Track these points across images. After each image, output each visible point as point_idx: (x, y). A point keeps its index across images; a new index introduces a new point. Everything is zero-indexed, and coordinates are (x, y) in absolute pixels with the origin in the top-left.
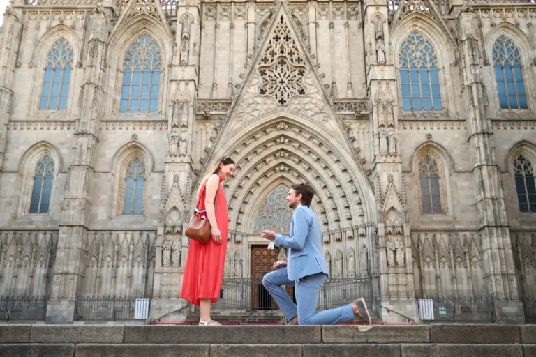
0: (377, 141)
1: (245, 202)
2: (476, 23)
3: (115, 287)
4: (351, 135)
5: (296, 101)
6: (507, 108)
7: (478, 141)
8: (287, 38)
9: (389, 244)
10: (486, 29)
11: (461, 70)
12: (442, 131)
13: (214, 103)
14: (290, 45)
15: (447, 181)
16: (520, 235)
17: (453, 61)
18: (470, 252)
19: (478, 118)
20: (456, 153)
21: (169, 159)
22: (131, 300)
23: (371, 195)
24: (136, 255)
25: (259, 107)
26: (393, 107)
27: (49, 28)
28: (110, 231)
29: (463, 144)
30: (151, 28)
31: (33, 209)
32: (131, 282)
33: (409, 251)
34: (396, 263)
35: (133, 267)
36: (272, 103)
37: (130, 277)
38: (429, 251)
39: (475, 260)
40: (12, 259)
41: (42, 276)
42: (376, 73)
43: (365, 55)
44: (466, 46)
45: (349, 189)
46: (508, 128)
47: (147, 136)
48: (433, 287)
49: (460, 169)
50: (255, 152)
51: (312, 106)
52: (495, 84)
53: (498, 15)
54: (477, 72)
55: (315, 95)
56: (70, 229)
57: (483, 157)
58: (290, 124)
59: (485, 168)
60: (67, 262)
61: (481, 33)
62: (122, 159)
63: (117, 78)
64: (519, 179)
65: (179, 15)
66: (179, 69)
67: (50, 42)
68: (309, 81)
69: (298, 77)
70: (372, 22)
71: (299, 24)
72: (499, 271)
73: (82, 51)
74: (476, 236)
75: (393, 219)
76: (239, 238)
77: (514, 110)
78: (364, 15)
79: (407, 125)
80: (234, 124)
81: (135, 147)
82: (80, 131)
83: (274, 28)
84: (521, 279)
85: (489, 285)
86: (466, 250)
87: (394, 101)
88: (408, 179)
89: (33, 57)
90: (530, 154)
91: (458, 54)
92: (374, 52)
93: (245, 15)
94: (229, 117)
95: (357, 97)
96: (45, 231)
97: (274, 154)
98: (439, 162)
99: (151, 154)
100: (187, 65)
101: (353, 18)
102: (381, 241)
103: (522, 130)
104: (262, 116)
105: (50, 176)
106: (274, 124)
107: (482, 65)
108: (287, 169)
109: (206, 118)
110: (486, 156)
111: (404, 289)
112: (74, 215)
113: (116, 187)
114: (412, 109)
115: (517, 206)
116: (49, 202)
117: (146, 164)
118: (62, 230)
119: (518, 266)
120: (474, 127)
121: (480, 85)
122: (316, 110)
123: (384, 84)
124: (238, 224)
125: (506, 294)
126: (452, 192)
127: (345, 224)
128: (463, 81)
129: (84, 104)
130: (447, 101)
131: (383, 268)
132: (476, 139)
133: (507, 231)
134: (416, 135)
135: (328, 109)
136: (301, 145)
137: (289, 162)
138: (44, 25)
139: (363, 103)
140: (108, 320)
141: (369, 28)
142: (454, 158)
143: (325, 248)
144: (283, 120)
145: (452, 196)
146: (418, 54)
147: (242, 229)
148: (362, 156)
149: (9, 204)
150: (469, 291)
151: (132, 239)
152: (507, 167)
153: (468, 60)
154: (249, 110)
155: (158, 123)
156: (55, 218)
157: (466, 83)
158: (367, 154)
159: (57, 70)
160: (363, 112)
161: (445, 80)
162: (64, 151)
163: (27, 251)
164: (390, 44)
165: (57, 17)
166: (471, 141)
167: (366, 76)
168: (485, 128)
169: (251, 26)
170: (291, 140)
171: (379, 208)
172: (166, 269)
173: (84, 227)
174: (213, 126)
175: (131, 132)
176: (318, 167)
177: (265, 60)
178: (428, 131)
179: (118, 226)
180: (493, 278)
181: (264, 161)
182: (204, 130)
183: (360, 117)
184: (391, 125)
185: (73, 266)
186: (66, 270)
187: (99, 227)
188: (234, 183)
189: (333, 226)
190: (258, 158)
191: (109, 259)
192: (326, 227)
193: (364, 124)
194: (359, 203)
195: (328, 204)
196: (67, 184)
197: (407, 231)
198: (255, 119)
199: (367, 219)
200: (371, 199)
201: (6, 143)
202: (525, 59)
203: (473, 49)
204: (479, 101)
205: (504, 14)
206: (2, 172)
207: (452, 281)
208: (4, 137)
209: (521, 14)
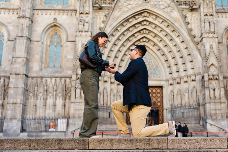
0: (203, 24)
1: (122, 60)
3: (45, 111)
4: (187, 21)
9: (211, 86)
21: (79, 34)
22: (55, 120)
23: (199, 56)
24: (58, 92)
26: (212, 4)
28: (42, 78)
32: (55, 109)
33: (222, 90)
34: (215, 97)
35: (56, 99)
37: (55, 105)
45: (185, 53)
47: (63, 19)
50: (128, 30)
51: (164, 3)
56: (17, 76)
58: (150, 13)
60: (16, 96)
62: (47, 33)
75: (213, 71)
79: (220, 15)
80: (116, 13)
81: (55, 26)
82: (21, 15)
88: (221, 47)
94: (114, 9)
96: (1, 78)
97: (140, 31)
99: (65, 30)
102: (206, 84)
104: (133, 8)
105: (1, 43)
106: (140, 13)
108: (147, 40)
109: (101, 8)
111: (220, 112)
112: (19, 67)
113: (44, 51)
114: (222, 6)
116: (1, 60)
117: (62, 37)
118: (11, 76)
122: (166, 5)
127: (182, 74)
131: (207, 100)
134: (225, 21)
135: (173, 4)
136: (156, 26)
137: (148, 36)
139: (194, 2)
140: (41, 132)
143: (171, 88)
144: (146, 11)
148: (193, 33)
151: (56, 82)
154: (125, 4)
155: (70, 12)
156: (8, 69)
158: (196, 32)
160: (194, 7)
162: (11, 28)
170: (151, 23)
172: (78, 100)
173: (26, 75)
174: (104, 14)
175: (52, 16)
176: (166, 39)
179: (46, 74)
181: (133, 35)
182: (98, 17)
183: (192, 10)
184: (212, 15)
185: (19, 99)
186: (15, 101)
187: (34, 75)
188: (116, 49)
189: (175, 75)
190: (130, 34)
191: (41, 95)
192: (170, 75)
193: (195, 14)
194: (192, 61)
195: (172, 62)
196: (14, 48)
197: (221, 78)
198: (129, 10)
199: (196, 71)
200: (199, 59)
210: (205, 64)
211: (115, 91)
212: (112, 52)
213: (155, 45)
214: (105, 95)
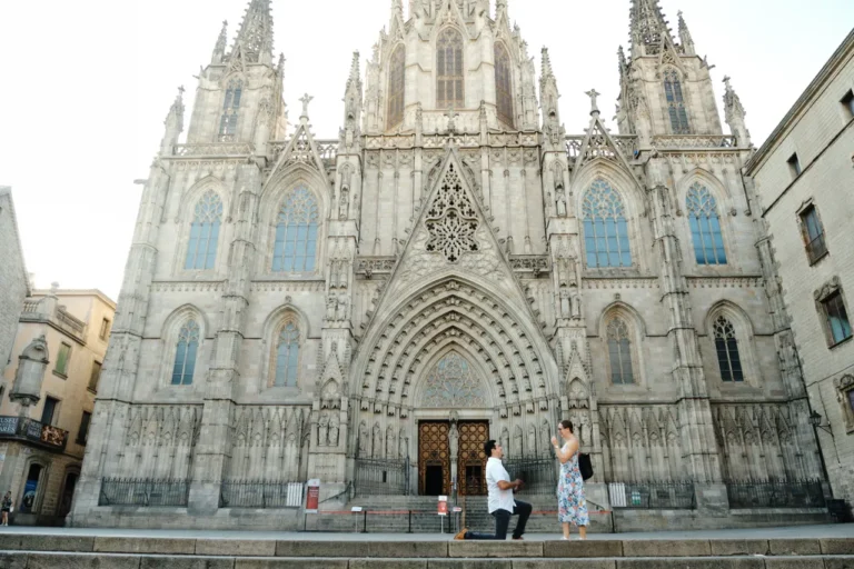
0: (558, 302)
1: (411, 371)
2: (667, 169)
3: (265, 469)
4: (530, 296)
5: (468, 258)
6: (704, 262)
7: (673, 301)
8: (457, 188)
10: (678, 176)
11: (651, 222)
12: (631, 289)
13: (376, 261)
14: (461, 196)
15: (638, 347)
16: (723, 407)
17: (643, 210)
18: (666, 428)
19: (671, 276)
20: (648, 314)
21: (327, 325)
22: (282, 485)
23: (553, 363)
24: (288, 433)
25: (426, 265)
26: (575, 264)
27: (198, 180)
28: (261, 405)
29: (656, 304)
30: (308, 179)
31: (175, 380)
32: (283, 463)
33: (596, 427)
35: (285, 446)
36: (440, 260)
37: (282, 457)
38: (619, 427)
39: (671, 436)
40: (151, 436)
41: (184, 456)
42: (556, 226)
43: (544, 206)
44: (655, 195)
45: (527, 356)
46: (706, 286)
47: (303, 298)
48: (625, 469)
49: (654, 333)
50: (421, 314)
51: (486, 263)
52: (690, 237)
53: (689, 160)
54: (669, 223)
55: (489, 252)
56: (216, 403)
57: (678, 320)
58: (461, 284)
59: (680, 333)
60: (213, 441)
61: (673, 181)
62: (275, 323)
63: (270, 233)
64: (719, 344)
65: (339, 165)
66: (338, 224)
67: (198, 196)
68: (481, 235)
69: (469, 231)
70: (551, 170)
71: (470, 171)
72: (698, 450)
73: (232, 203)
74: (672, 409)
75: (578, 391)
76: (404, 412)
77: (712, 266)
78: (542, 161)
79: (592, 283)
80: (398, 284)
81: (289, 310)
82: (228, 292)
83: (443, 176)
84: (725, 458)
85: (688, 466)
86: (662, 425)
87: (576, 257)
88: (594, 344)
89: (179, 211)
90: (731, 315)
91: (647, 203)
92: (553, 203)
93: (411, 163)
94: (393, 278)
95: (536, 252)
96: (188, 405)
97: (444, 317)
98: (629, 326)
99: (306, 318)
100: (346, 219)
101: (531, 164)
103: (721, 288)
104: (430, 275)
105: (194, 343)
106: (443, 283)
107: (675, 216)
108: (458, 333)
109: (368, 277)
110: (681, 317)
112: (221, 387)
113: (268, 356)
114: (598, 265)
115: (718, 374)
116: (192, 372)
117: (301, 329)
118: (207, 404)
119: (721, 443)
120: (668, 285)
121: (672, 239)
122: (490, 267)
123: (565, 238)
124: (404, 396)
125: (707, 476)
126: (645, 360)
127: (524, 396)
128: (653, 233)
129: (233, 264)
130: (637, 256)
132: (670, 298)
133: (707, 403)
134: (602, 295)
135: (503, 267)
136: (473, 307)
137: (460, 326)
138: (192, 177)
139: (542, 260)
140: (257, 507)
141: (549, 177)
142: (646, 320)
143: (503, 423)
144: (452, 279)
145: (645, 363)
146: (603, 204)
147: (408, 402)
148: (542, 319)
149: (150, 374)
150: (666, 473)
151: (285, 414)
152: (706, 330)
153: (659, 212)
154: (415, 268)
155: (314, 284)
156: (201, 390)
157: (657, 237)
158: (546, 317)
159: (205, 225)
160: (543, 270)
161: (634, 233)
162: (211, 315)
163: (168, 427)
164: (571, 194)
165: (206, 167)
166: (665, 301)
167: (546, 229)
168: (679, 286)
169: (418, 175)
170: (463, 301)
171: (562, 379)
172: (321, 449)
173: (231, 401)
174: (375, 287)
175: (284, 293)
176: (493, 331)
177: (433, 213)
178: (617, 290)
179: (269, 399)
180: (692, 457)
181: (431, 324)
182: (365, 292)
183: (539, 275)
184: (574, 285)
185: (218, 445)
186: (210, 449)
187: (248, 401)
188: (399, 350)
189: (511, 398)
190: (425, 322)
191: (258, 437)
192: (502, 399)
193: (544, 283)
194: (540, 373)
195: (505, 374)
196: (214, 352)
197: (593, 405)
198: (422, 278)
199: (548, 391)
200: (553, 368)
201: (149, 306)
202: (722, 208)
203: (663, 199)
204: (672, 257)
205: (697, 159)
206: (143, 338)
207: (647, 462)
208: (146, 299)
209: (715, 160)
211: (396, 430)
212: (390, 357)
213: (472, 341)
214: (377, 438)
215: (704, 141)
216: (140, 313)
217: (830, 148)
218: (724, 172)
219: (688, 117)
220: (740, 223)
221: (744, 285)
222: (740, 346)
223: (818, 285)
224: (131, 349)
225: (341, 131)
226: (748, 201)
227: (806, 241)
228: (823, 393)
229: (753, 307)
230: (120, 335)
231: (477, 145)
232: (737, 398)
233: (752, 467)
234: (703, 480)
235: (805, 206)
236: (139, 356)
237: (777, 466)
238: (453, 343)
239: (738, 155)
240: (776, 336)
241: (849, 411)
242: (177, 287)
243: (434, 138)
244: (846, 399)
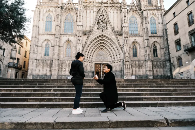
0: (124, 41)
1: (93, 54)
2: (147, 13)
3: (65, 73)
4: (118, 39)
5: (105, 31)
6: (152, 33)
7: (146, 41)
8: (103, 16)
9: (126, 64)
10: (149, 15)
11: (143, 25)
12: (138, 38)
13: (87, 31)
14: (104, 17)
15: (138, 50)
16: (154, 62)
17: (141, 22)
18: (143, 65)
19: (146, 36)
20: (141, 44)
21: (77, 44)
25: (97, 32)
27: (46, 11)
28: (64, 60)
29: (142, 42)
30: (71, 12)
31: (45, 55)
33: (130, 65)
34: (127, 68)
36: (100, 31)
38: (134, 65)
39: (144, 67)
40: (42, 66)
41: (49, 70)
42: (124, 25)
43: (121, 20)
44: (144, 19)
45: (117, 51)
46: (152, 38)
47: (71, 38)
48: (135, 73)
49: (142, 47)
50: (96, 42)
51: (109, 32)
52: (150, 28)
53: (151, 11)
54: (146, 25)
55: (110, 30)
56: (55, 60)
57: (147, 45)
58: (104, 36)
59: (147, 48)
60: (55, 67)
61: (148, 16)
62: (66, 44)
63: (63, 24)
64: (154, 50)
65: (78, 9)
66: (79, 23)
67: (47, 15)
68: (108, 26)
69: (106, 25)
70: (123, 12)
71: (106, 12)
72: (149, 70)
73: (55, 17)
74: (144, 62)
75: (127, 58)
76: (92, 62)
77: (154, 34)
78: (121, 11)
79: (130, 37)
80: (91, 36)
81: (69, 41)
82: (56, 37)
83: (100, 13)
84: (153, 71)
85: (147, 73)
86: (142, 65)
87: (128, 32)
88: (130, 50)
89: (43, 18)
90: (157, 44)
91: (142, 21)
92: (124, 20)
93: (93, 10)
95: (119, 30)
96: (49, 60)
97: (100, 43)
98: (137, 46)
99: (72, 43)
100: (81, 22)
101: (119, 11)
102: (124, 63)
103: (155, 39)
104: (98, 34)
105: (49, 47)
106: (100, 36)
107: (147, 23)
109: (85, 34)
110: (148, 44)
111: (129, 73)
112: (56, 56)
113: (65, 50)
114: (131, 33)
115: (153, 56)
116: (49, 53)
117: (71, 45)
118: (53, 60)
119: (153, 68)
120: (145, 38)
121: (147, 28)
122: (110, 33)
123: (126, 27)
124: (92, 59)
125: (150, 74)
126: (139, 52)
127: (116, 59)
128: (143, 27)
129: (57, 31)
130: (139, 32)
131: (125, 69)
133: (151, 61)
134: (132, 39)
135: (113, 33)
136: (106, 41)
137: (103, 45)
138: (45, 10)
139: (121, 32)
141: (123, 14)
142: (140, 45)
144: (102, 35)
145: (140, 53)
146: (133, 20)
148: (120, 44)
149: (40, 54)
150: (142, 74)
151: (69, 62)
152: (152, 47)
153: (145, 22)
154: (95, 33)
155: (74, 36)
156: (51, 57)
157: (144, 28)
158: (121, 44)
159: (49, 22)
160: (121, 34)
161: (139, 27)
162: (52, 42)
163: (45, 64)
164: (127, 18)
165: (48, 8)
166: (144, 41)
167: (121, 25)
168: (147, 38)
169: (95, 12)
170: (104, 40)
173: (58, 59)
174: (87, 36)
175: (67, 38)
176: (110, 46)
177: (98, 21)
178: (135, 39)
179: (66, 59)
180: (148, 71)
181: (98, 44)
182: (85, 38)
183: (120, 35)
184: (127, 37)
186: (55, 69)
187: (61, 59)
188: (91, 50)
189: (113, 60)
190: (96, 44)
191: (64, 67)
192: (111, 60)
193: (121, 37)
194: (119, 55)
195: (112, 55)
196: (54, 49)
197: (130, 61)
198: (96, 35)
199: (121, 58)
200: (122, 54)
201: (38, 39)
202: (157, 22)
203: (146, 20)
204: (147, 32)
205: (153, 11)
206: (38, 46)
207: (139, 72)
208: (38, 38)
209: (157, 12)
210: (124, 56)
211: (91, 65)
212: (89, 51)
213: (106, 48)
214: (87, 67)
215: (155, 7)
216: (37, 41)
217: (182, 12)
218: (158, 14)
219: (152, 1)
220: (160, 26)
221: (160, 38)
222: (158, 50)
223: (176, 39)
224: (36, 48)
225: (79, 1)
226: (162, 21)
227: (174, 30)
228: (174, 60)
229: (161, 43)
230: (33, 45)
231: (107, 6)
232: (156, 60)
233: (158, 73)
234: (149, 75)
235: (175, 23)
236: (37, 50)
237: (162, 73)
238: (102, 48)
239: (161, 11)
240: (165, 49)
241: (178, 63)
242: (44, 35)
243: (98, 4)
244: (178, 61)
